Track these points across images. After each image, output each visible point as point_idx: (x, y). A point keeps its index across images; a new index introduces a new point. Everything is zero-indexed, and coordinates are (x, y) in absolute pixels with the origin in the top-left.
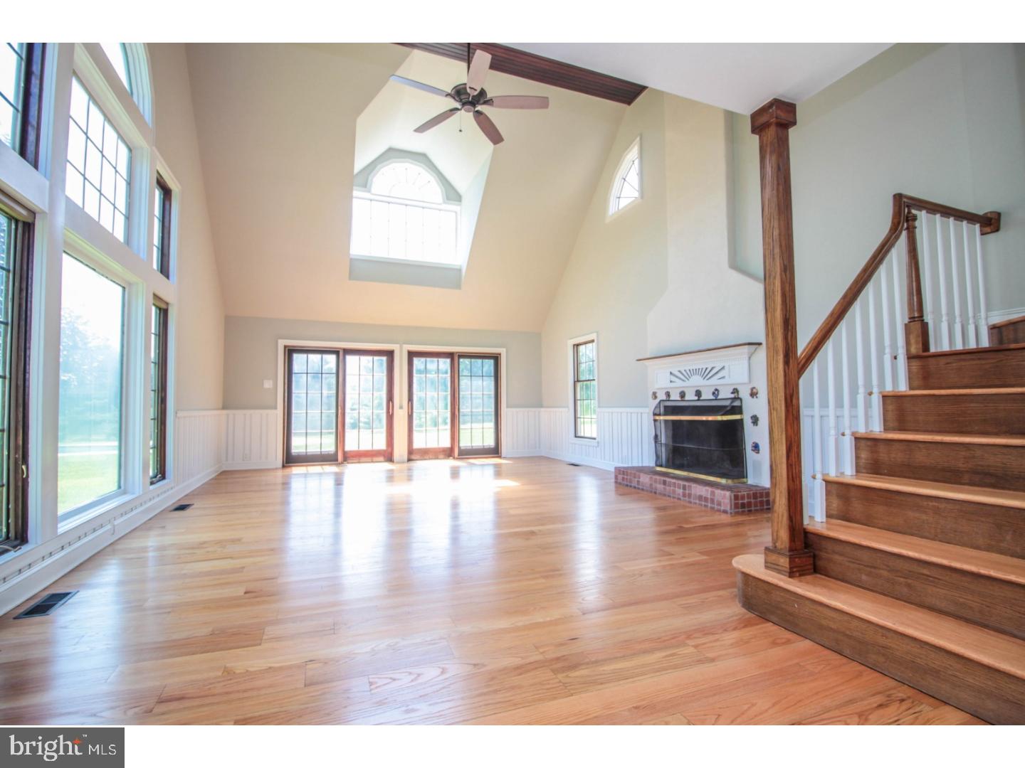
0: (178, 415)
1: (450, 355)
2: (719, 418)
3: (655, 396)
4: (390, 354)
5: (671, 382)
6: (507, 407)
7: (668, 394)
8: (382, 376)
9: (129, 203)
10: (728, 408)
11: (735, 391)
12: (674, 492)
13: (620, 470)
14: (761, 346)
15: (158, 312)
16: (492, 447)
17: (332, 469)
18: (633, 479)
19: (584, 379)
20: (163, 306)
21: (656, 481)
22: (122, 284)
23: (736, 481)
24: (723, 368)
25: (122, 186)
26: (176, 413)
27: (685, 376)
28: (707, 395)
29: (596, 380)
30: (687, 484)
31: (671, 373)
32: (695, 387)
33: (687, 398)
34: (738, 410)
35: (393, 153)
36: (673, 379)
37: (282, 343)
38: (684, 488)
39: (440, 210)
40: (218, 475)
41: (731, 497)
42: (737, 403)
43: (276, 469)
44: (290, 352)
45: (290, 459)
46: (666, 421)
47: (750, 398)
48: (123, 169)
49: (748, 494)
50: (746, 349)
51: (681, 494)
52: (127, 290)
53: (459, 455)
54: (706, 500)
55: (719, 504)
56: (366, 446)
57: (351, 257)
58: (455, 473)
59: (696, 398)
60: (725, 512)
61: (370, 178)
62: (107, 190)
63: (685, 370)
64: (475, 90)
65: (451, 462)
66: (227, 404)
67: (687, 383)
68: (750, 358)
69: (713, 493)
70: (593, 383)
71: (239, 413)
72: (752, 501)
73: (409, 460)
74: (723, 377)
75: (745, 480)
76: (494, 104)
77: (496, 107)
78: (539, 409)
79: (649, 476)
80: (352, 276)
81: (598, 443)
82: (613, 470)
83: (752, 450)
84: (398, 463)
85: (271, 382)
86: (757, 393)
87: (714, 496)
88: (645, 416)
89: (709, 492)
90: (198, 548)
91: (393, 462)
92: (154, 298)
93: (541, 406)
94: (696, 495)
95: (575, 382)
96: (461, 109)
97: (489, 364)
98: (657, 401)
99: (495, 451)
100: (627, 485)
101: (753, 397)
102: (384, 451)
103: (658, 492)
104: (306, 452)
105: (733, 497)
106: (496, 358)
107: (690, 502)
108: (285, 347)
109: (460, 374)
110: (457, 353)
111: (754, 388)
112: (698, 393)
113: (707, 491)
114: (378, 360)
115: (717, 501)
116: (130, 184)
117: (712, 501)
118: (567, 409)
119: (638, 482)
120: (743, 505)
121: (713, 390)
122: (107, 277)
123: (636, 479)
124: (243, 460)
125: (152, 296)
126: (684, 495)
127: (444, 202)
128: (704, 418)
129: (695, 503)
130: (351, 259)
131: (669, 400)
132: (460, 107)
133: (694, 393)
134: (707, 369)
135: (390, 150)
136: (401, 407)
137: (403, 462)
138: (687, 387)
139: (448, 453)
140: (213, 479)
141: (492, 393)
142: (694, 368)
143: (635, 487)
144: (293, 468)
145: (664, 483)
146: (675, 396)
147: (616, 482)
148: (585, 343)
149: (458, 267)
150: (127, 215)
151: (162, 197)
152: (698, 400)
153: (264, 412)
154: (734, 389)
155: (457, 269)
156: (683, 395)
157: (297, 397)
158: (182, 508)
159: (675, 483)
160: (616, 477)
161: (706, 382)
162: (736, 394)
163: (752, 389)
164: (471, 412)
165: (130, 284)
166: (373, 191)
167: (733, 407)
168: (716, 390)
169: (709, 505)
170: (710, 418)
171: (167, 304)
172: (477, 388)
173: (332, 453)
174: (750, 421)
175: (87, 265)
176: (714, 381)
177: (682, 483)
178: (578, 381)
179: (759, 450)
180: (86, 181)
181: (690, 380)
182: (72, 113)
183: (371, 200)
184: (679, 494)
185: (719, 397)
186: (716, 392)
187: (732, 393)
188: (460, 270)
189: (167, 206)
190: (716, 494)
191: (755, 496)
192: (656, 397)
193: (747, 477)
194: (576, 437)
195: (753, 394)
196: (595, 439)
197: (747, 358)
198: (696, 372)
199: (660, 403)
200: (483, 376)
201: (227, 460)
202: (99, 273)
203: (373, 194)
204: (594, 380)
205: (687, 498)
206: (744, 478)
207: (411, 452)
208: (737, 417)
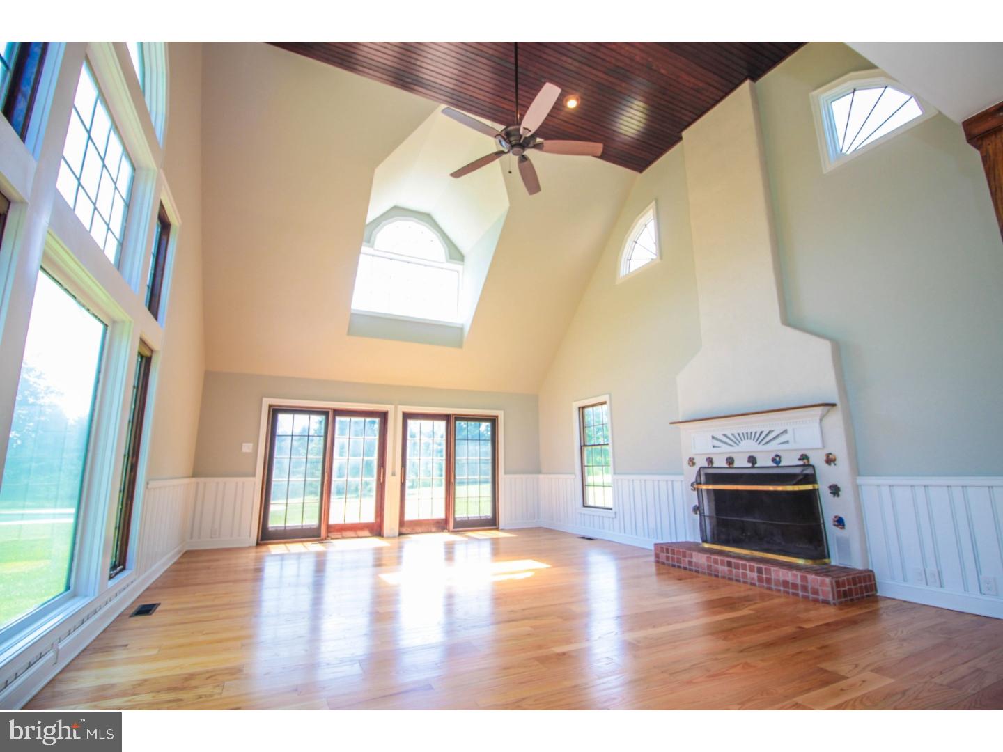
0: (149, 486)
1: (447, 417)
2: (790, 488)
3: (692, 462)
4: (383, 416)
5: (714, 447)
6: (505, 473)
7: (710, 461)
8: (374, 439)
9: (125, 227)
10: (800, 477)
11: (804, 457)
12: (745, 575)
13: (662, 548)
14: (835, 408)
15: (140, 360)
16: (490, 518)
17: (314, 547)
18: (682, 559)
19: (592, 443)
20: (147, 353)
21: (716, 562)
22: (104, 321)
23: (818, 561)
24: (785, 432)
25: (120, 206)
26: (148, 483)
27: (733, 441)
28: (764, 461)
29: (611, 444)
30: (763, 567)
31: (713, 437)
32: (748, 452)
33: (736, 465)
34: (810, 479)
35: (397, 211)
36: (716, 443)
37: (267, 402)
38: (760, 571)
39: (442, 269)
40: (181, 558)
41: (832, 584)
42: (809, 471)
43: (250, 547)
44: (275, 411)
45: (266, 536)
46: (708, 491)
47: (826, 465)
48: (124, 186)
49: (848, 579)
50: (819, 410)
51: (756, 578)
52: (109, 329)
53: (454, 528)
54: (795, 586)
55: (815, 592)
56: (352, 519)
57: (352, 311)
58: (450, 549)
59: (750, 465)
60: (826, 602)
61: (374, 233)
62: (103, 206)
63: (732, 434)
64: (530, 131)
65: (446, 537)
66: (198, 470)
67: (736, 449)
68: (821, 420)
69: (804, 579)
70: (607, 447)
71: (212, 481)
72: (853, 587)
73: (401, 534)
74: (787, 442)
75: (827, 560)
76: (544, 148)
77: (547, 151)
78: (535, 476)
79: (706, 556)
80: (350, 332)
81: (615, 513)
82: (652, 548)
83: (835, 525)
84: (388, 538)
85: (251, 445)
86: (835, 460)
87: (807, 581)
88: (677, 485)
89: (799, 577)
90: (183, 689)
91: (383, 537)
92: (140, 343)
93: (539, 472)
94: (778, 580)
95: (581, 446)
96: (508, 152)
97: (485, 427)
98: (696, 468)
99: (492, 523)
100: (674, 566)
101: (830, 465)
102: (373, 524)
103: (720, 575)
104: (285, 527)
105: (834, 584)
106: (493, 421)
107: (770, 589)
108: (270, 406)
109: (457, 438)
110: (453, 415)
111: (830, 454)
112: (752, 460)
113: (795, 576)
114: (370, 422)
115: (812, 588)
116: (129, 205)
117: (805, 588)
118: (573, 476)
119: (690, 562)
120: (845, 594)
121: (773, 455)
122: (88, 310)
123: (687, 559)
124: (211, 537)
125: (138, 340)
126: (760, 580)
127: (447, 261)
128: (771, 488)
129: (779, 591)
130: (352, 314)
131: (711, 467)
132: (506, 151)
133: (747, 459)
134: (762, 432)
135: (395, 208)
136: (394, 474)
137: (394, 537)
138: (735, 453)
139: (442, 525)
140: (175, 563)
141: (490, 457)
142: (745, 432)
143: (685, 569)
144: (270, 546)
145: (729, 564)
146: (720, 462)
147: (657, 562)
148: (593, 406)
149: (460, 326)
150: (121, 242)
151: (159, 230)
152: (753, 467)
153: (240, 480)
154: (802, 455)
155: (458, 328)
156: (730, 461)
157: (279, 462)
158: (145, 610)
159: (745, 565)
160: (657, 556)
161: (761, 447)
162: (805, 461)
163: (828, 455)
164: (467, 478)
165: (114, 322)
166: (376, 247)
167: (807, 475)
168: (777, 456)
169: (800, 593)
170: (780, 488)
171: (152, 351)
172: (473, 453)
173: (315, 527)
174: (828, 491)
175: (66, 290)
176: (774, 446)
177: (756, 565)
178: (584, 445)
179: (844, 525)
180: (80, 188)
181: (740, 444)
182: (77, 103)
183: (373, 256)
184: (753, 579)
185: (782, 464)
186: (778, 459)
187: (800, 459)
188: (462, 329)
189: (164, 242)
190: (809, 581)
191: (854, 581)
192: (694, 464)
193: (829, 557)
194: (584, 506)
195: (830, 460)
196: (611, 509)
197: (818, 421)
198: (748, 436)
199: (699, 470)
200: (479, 440)
201: (191, 538)
202: (79, 302)
203: (374, 250)
204: (607, 444)
205: (765, 584)
206: (825, 558)
207: (402, 523)
208: (809, 487)
